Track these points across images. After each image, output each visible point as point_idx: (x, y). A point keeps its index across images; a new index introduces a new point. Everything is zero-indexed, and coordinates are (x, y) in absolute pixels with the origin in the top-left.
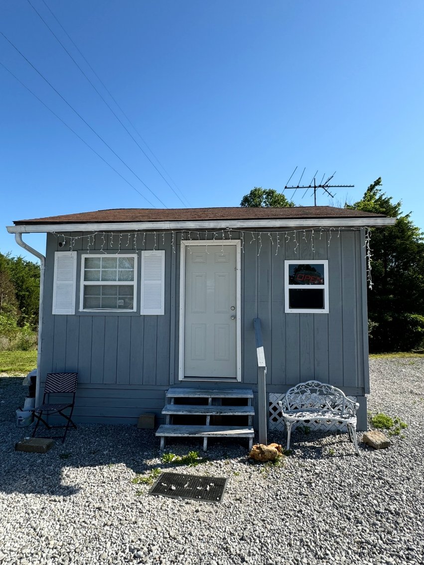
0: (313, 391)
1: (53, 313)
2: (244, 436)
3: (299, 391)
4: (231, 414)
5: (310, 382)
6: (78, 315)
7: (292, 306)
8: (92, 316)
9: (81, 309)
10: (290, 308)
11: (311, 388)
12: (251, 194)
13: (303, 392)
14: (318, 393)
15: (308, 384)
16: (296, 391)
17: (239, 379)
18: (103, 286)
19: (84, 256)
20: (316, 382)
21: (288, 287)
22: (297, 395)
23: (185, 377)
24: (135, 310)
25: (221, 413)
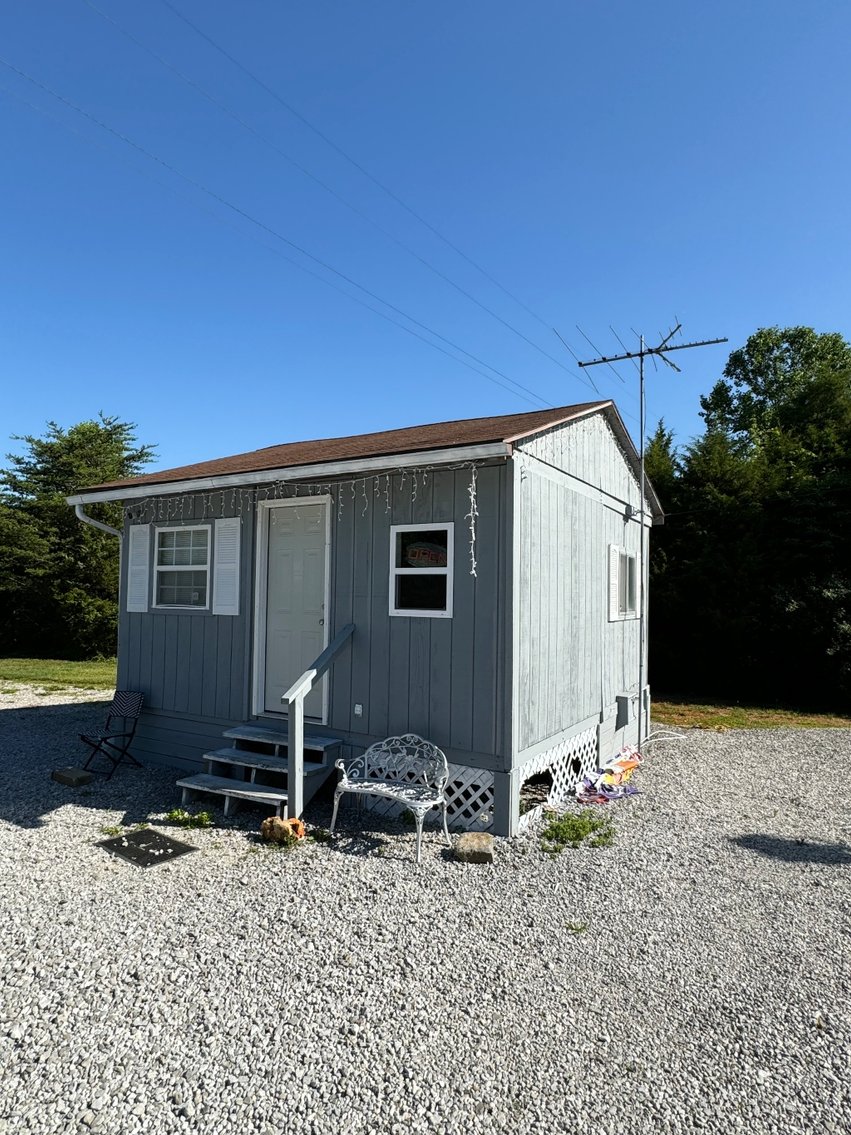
0: (411, 752)
1: (128, 610)
2: (268, 802)
3: (389, 748)
4: (278, 770)
5: (408, 735)
6: (151, 612)
7: (400, 605)
8: (165, 615)
9: (154, 606)
10: (396, 608)
11: (408, 745)
12: (748, 346)
13: (395, 751)
14: (417, 755)
15: (404, 739)
16: (385, 748)
17: (324, 722)
18: (179, 572)
19: (158, 530)
20: (416, 737)
21: (395, 571)
22: (386, 754)
23: (265, 711)
24: (207, 607)
25: (268, 766)
